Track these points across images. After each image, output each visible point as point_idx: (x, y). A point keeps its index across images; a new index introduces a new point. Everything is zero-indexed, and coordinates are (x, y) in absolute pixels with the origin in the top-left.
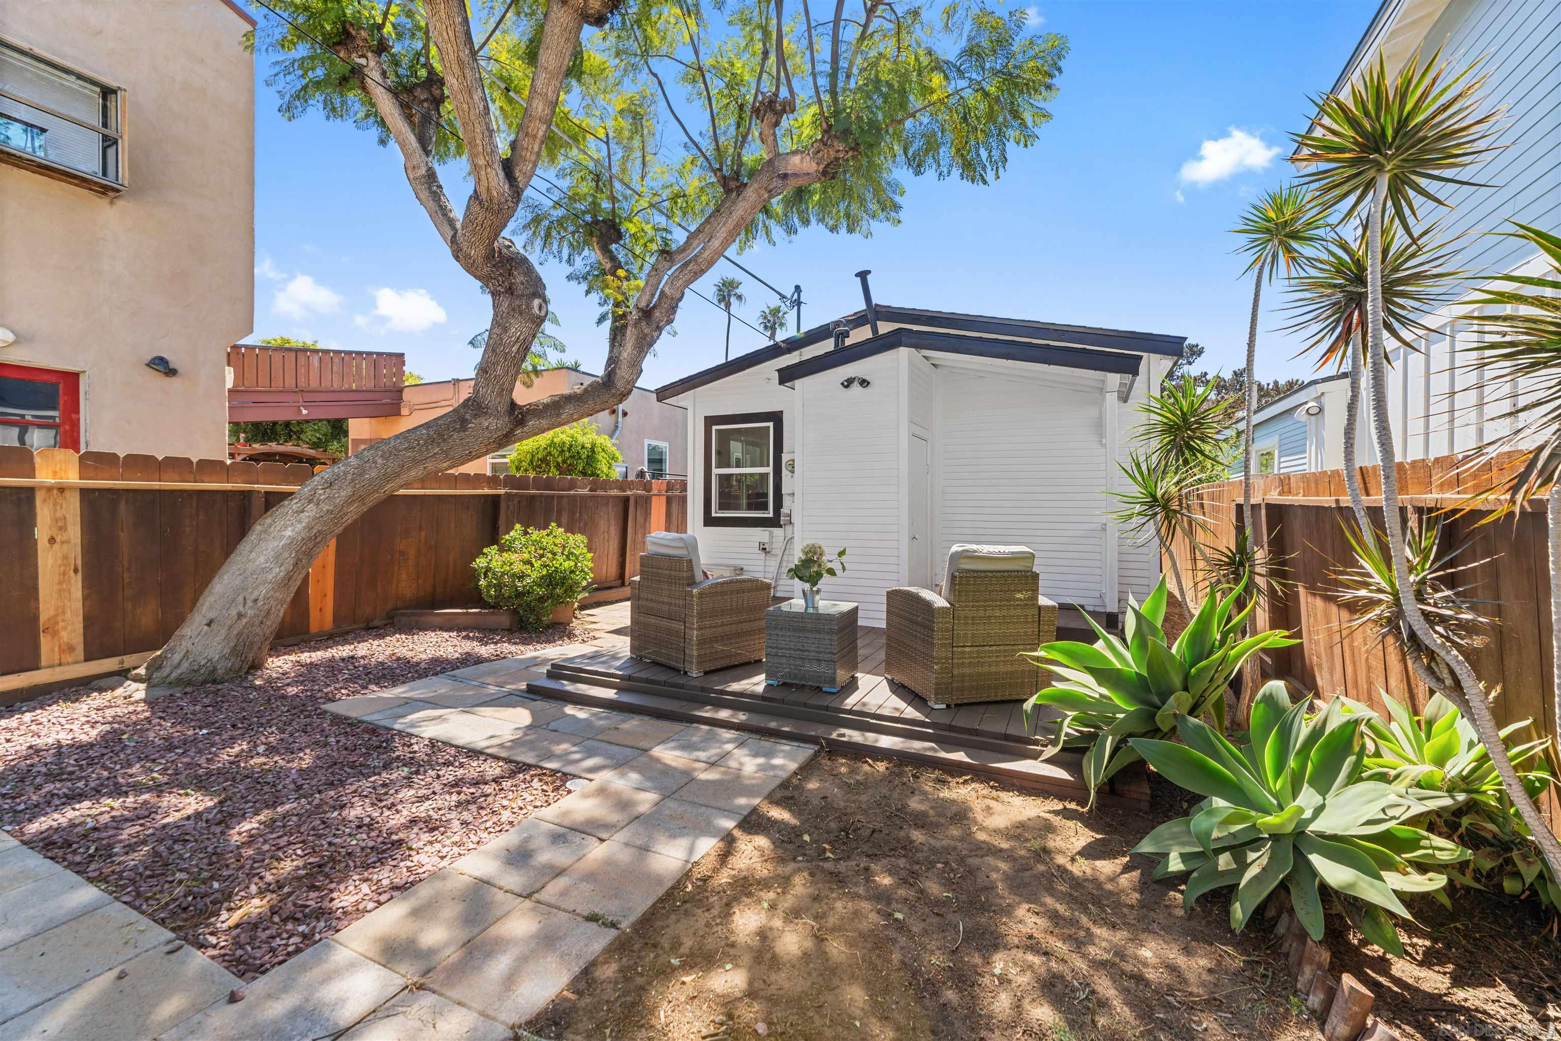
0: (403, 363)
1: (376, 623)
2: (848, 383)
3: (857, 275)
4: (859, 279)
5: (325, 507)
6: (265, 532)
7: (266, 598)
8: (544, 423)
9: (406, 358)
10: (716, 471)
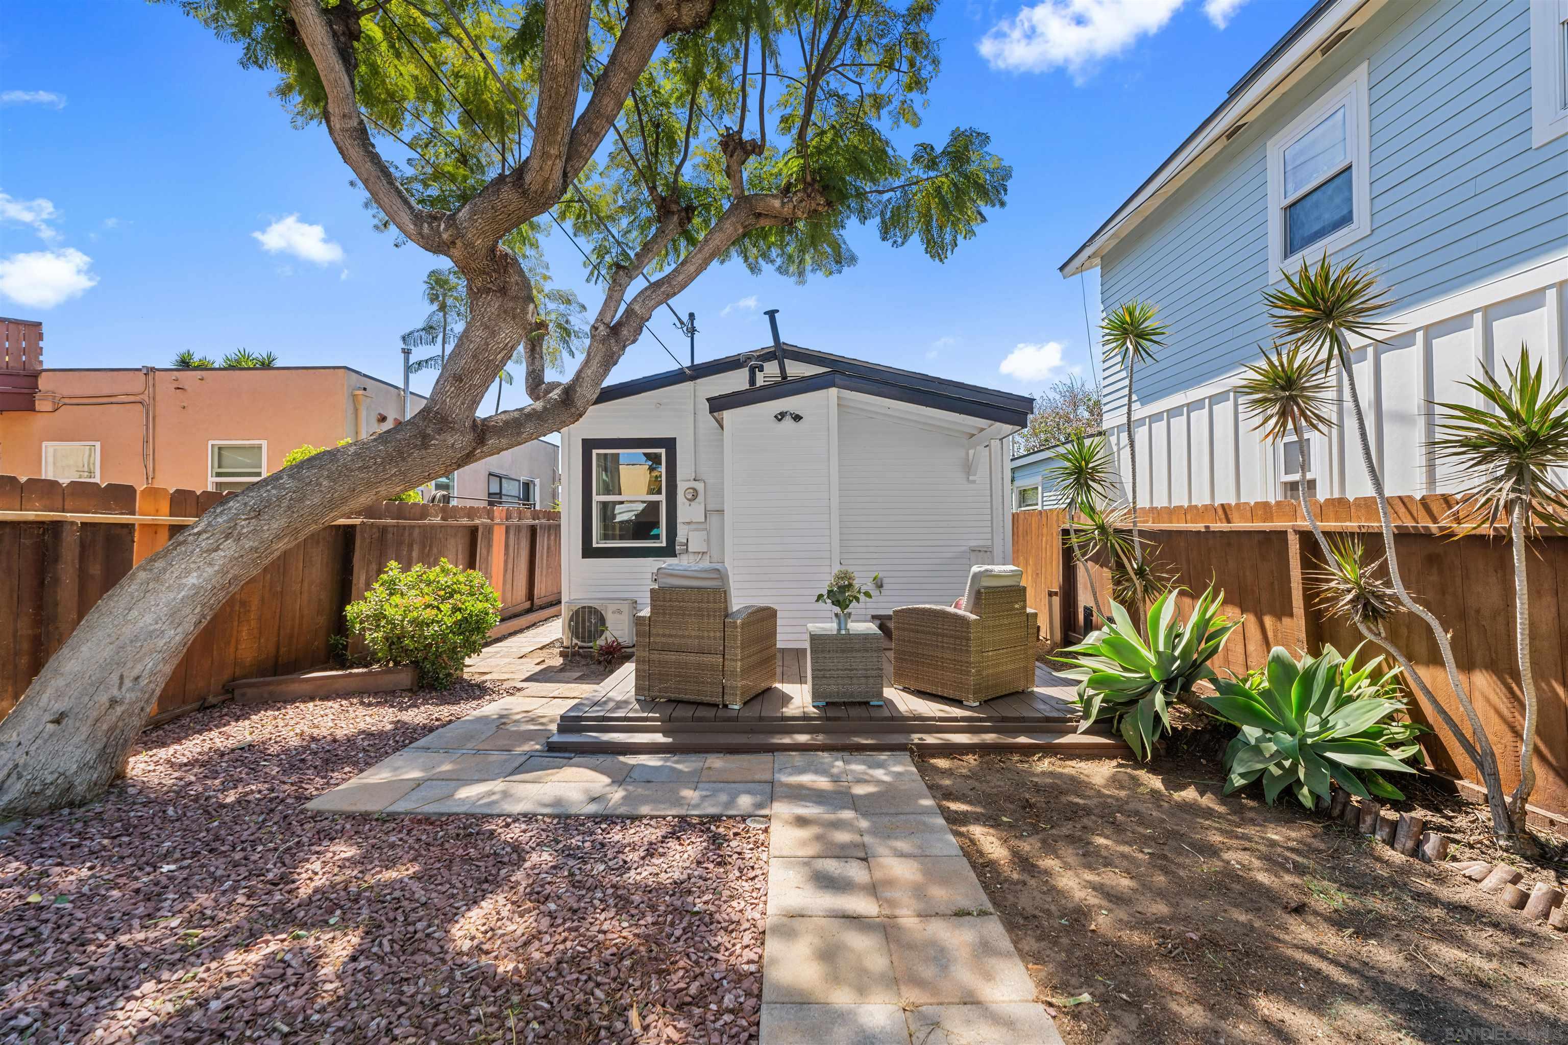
0: (41, 337)
1: (212, 700)
2: (781, 417)
3: (765, 313)
4: (767, 317)
5: (248, 544)
6: (157, 579)
7: (152, 674)
8: (504, 441)
9: (45, 330)
10: (597, 498)
